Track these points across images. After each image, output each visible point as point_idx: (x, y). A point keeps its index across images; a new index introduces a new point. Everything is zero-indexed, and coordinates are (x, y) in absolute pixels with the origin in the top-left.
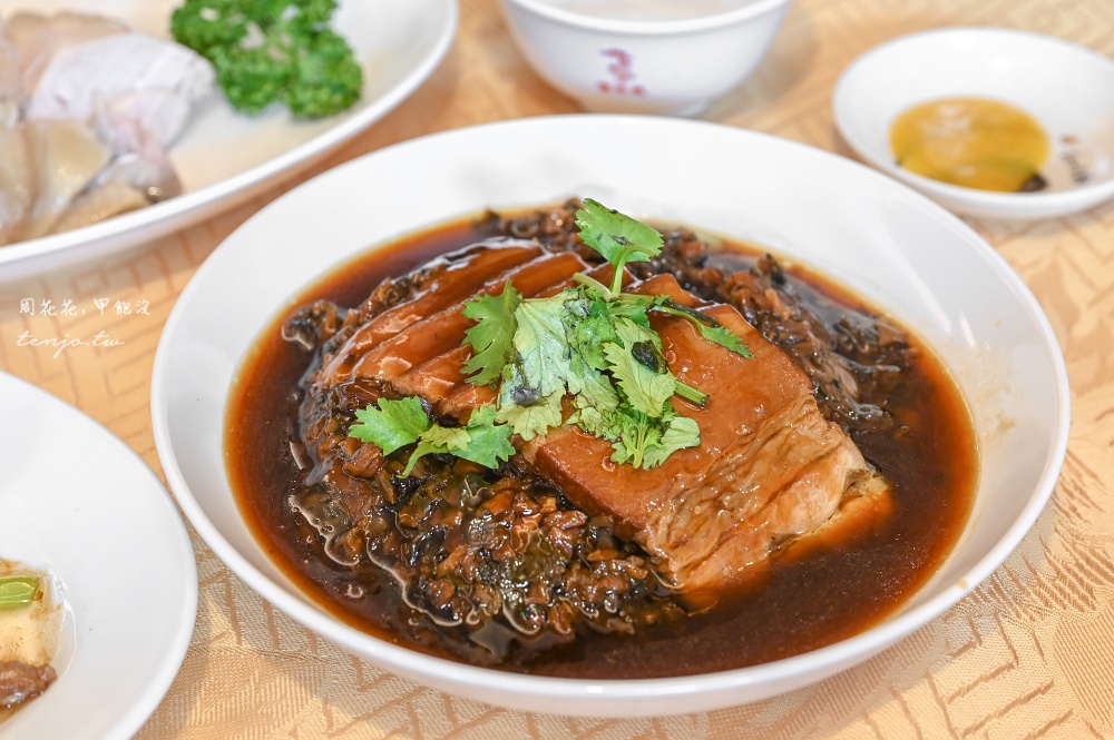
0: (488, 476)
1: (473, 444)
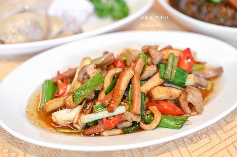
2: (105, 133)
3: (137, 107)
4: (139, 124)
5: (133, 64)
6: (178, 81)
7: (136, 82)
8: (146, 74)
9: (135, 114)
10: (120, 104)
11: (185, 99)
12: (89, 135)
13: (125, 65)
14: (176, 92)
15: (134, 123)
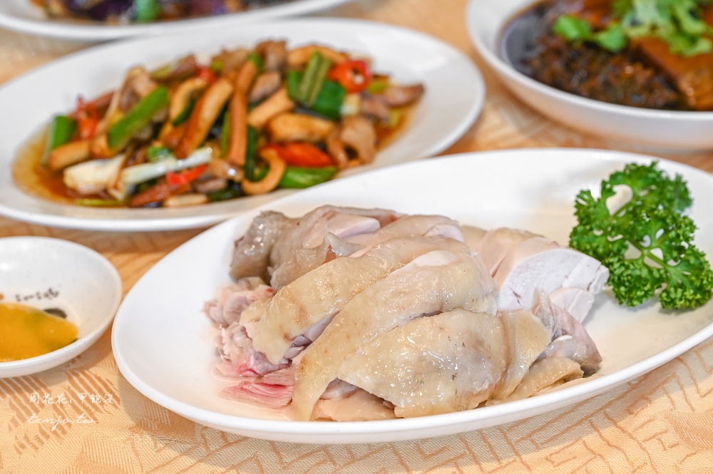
0: (610, 53)
1: (611, 39)
2: (172, 202)
3: (238, 150)
4: (239, 184)
5: (232, 74)
6: (325, 105)
7: (238, 106)
8: (258, 91)
9: (233, 165)
10: (201, 146)
11: (338, 138)
12: (142, 206)
13: (216, 75)
14: (321, 126)
15: (231, 182)
